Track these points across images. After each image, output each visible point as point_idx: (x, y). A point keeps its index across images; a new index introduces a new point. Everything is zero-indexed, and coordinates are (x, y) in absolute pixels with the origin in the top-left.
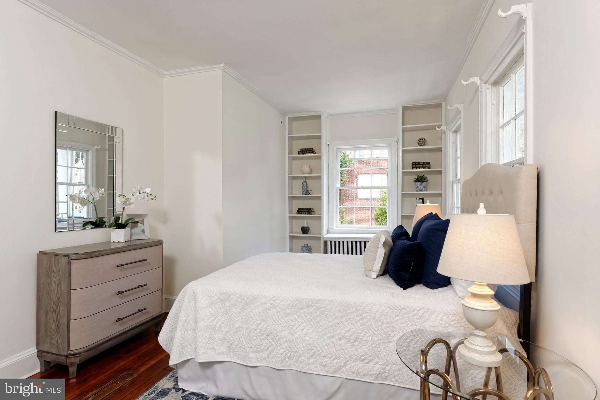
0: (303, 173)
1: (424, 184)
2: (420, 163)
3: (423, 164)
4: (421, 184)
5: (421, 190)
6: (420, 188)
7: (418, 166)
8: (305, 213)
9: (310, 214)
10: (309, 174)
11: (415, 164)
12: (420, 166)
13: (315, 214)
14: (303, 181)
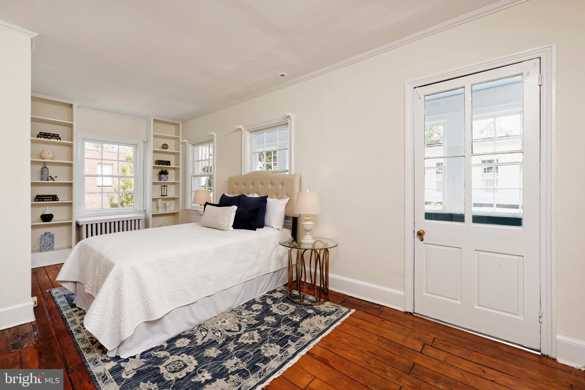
0: (43, 159)
1: (167, 176)
2: (164, 161)
3: (166, 162)
4: (165, 176)
5: (165, 180)
6: (164, 179)
7: (163, 163)
8: (48, 200)
9: (56, 201)
10: (52, 159)
11: (161, 162)
12: (164, 163)
13: (58, 201)
14: (43, 166)
